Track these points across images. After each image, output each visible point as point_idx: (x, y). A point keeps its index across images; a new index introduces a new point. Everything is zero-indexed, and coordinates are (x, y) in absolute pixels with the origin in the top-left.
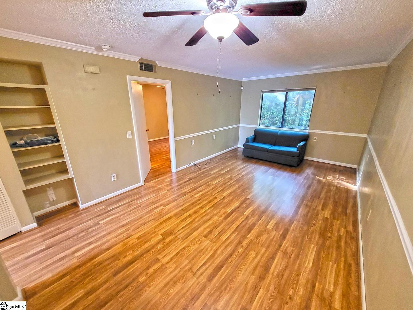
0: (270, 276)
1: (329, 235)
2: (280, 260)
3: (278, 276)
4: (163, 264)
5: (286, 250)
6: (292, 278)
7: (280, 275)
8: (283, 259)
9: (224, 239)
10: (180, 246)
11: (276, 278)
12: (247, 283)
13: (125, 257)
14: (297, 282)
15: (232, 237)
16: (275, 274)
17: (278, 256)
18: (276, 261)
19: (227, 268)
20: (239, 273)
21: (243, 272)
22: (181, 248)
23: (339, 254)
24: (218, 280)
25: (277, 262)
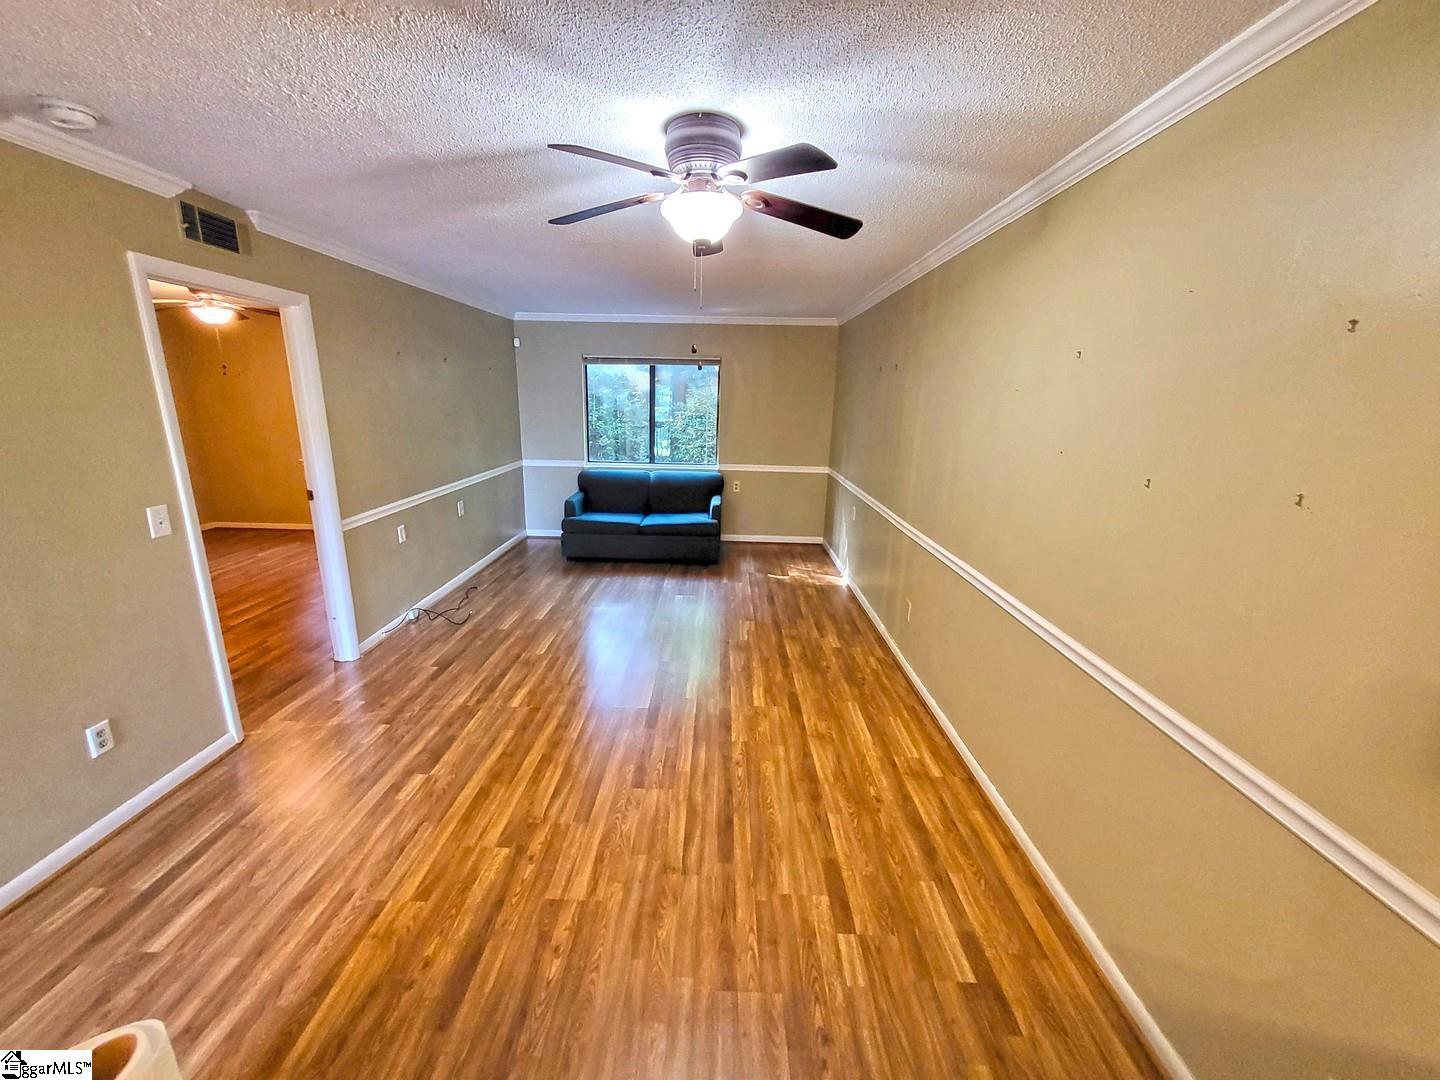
0: (826, 786)
1: (860, 675)
2: (821, 752)
3: (837, 780)
4: (583, 902)
5: (817, 730)
6: (860, 771)
7: (840, 775)
8: (824, 750)
9: (688, 768)
10: (590, 837)
11: (835, 783)
12: (799, 821)
13: (427, 964)
14: (870, 772)
15: (703, 755)
16: (831, 779)
17: (813, 748)
18: (815, 756)
19: (742, 819)
20: (771, 813)
21: (776, 807)
22: (596, 841)
23: (891, 699)
24: (744, 848)
25: (820, 760)
